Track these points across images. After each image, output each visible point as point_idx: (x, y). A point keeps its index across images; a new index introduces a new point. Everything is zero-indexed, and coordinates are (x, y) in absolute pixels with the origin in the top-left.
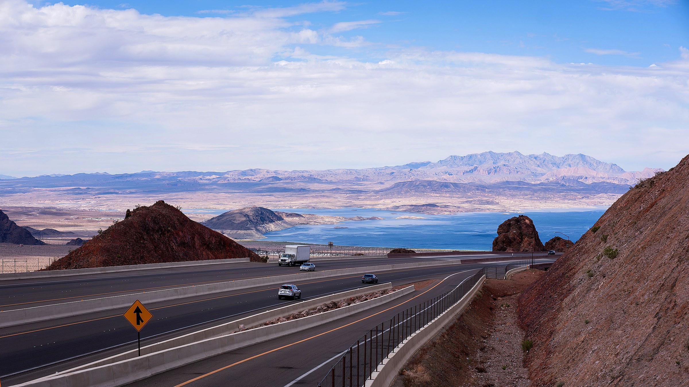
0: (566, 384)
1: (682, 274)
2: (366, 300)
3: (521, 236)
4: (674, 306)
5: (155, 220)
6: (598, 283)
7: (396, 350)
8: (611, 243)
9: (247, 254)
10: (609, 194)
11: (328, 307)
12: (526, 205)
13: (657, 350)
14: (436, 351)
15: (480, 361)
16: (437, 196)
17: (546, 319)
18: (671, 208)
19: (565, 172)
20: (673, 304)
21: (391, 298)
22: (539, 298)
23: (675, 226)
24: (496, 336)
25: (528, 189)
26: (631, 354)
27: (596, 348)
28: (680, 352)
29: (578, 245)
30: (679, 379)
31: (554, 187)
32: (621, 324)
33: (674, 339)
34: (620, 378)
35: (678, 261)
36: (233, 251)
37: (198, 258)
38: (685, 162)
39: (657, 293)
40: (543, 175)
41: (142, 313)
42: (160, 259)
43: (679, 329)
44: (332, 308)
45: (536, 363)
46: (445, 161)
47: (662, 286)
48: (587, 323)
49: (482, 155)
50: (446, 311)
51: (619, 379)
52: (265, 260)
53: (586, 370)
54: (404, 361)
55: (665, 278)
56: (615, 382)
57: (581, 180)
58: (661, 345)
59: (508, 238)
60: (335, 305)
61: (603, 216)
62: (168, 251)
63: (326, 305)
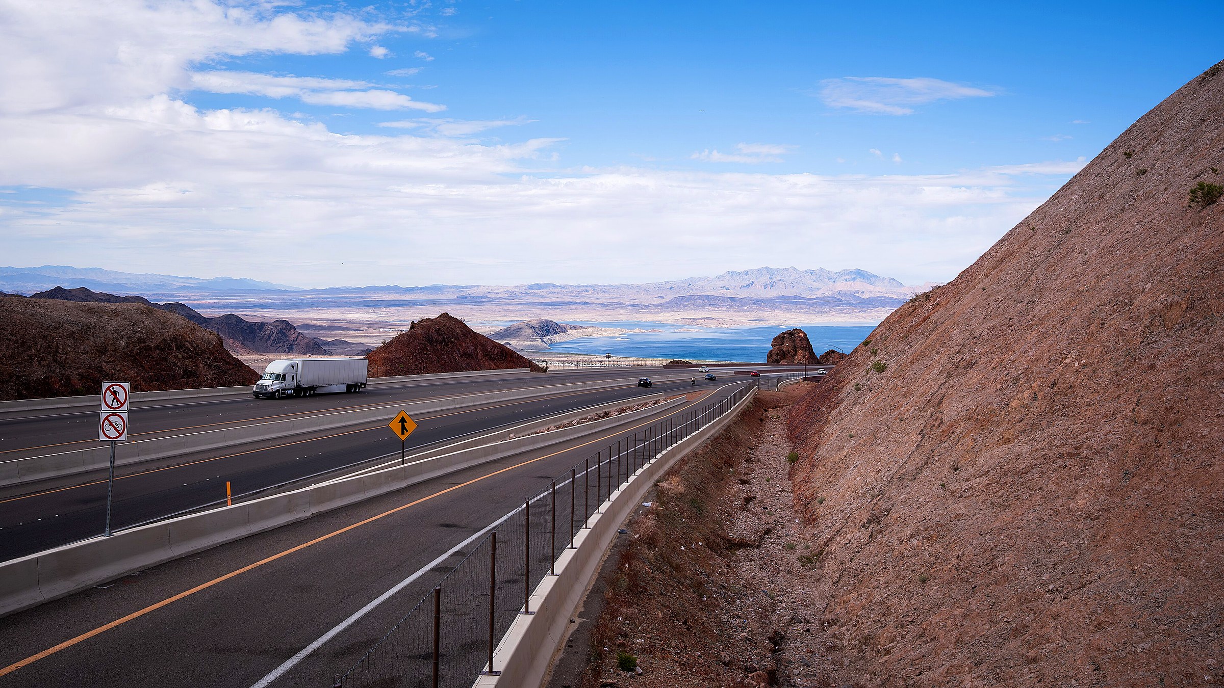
0: (827, 499)
1: (950, 391)
2: (638, 409)
3: (795, 349)
4: (940, 424)
5: (439, 332)
6: (864, 397)
7: (653, 461)
8: (881, 357)
9: (528, 364)
10: (887, 308)
11: (600, 416)
12: (802, 319)
13: (920, 470)
14: (697, 461)
15: (745, 473)
16: (715, 310)
17: (813, 431)
18: (944, 322)
19: (843, 286)
20: (940, 421)
21: (662, 408)
22: (808, 410)
23: (946, 341)
24: (763, 447)
25: (803, 303)
26: (892, 471)
27: (858, 463)
28: (946, 473)
29: (850, 358)
30: (944, 504)
31: (830, 301)
32: (884, 440)
33: (939, 459)
34: (880, 497)
35: (947, 377)
36: (514, 362)
37: (480, 368)
38: (963, 275)
39: (922, 409)
40: (818, 289)
41: (406, 422)
42: (442, 369)
43: (945, 448)
44: (603, 417)
45: (800, 476)
46: (723, 276)
47: (928, 402)
48: (851, 437)
49: (758, 270)
50: (712, 422)
51: (878, 498)
52: (544, 370)
53: (847, 486)
54: (661, 472)
55: (931, 394)
56: (875, 501)
57: (857, 295)
58: (925, 464)
59: (782, 350)
60: (607, 414)
61: (875, 330)
62: (451, 362)
63: (597, 415)
